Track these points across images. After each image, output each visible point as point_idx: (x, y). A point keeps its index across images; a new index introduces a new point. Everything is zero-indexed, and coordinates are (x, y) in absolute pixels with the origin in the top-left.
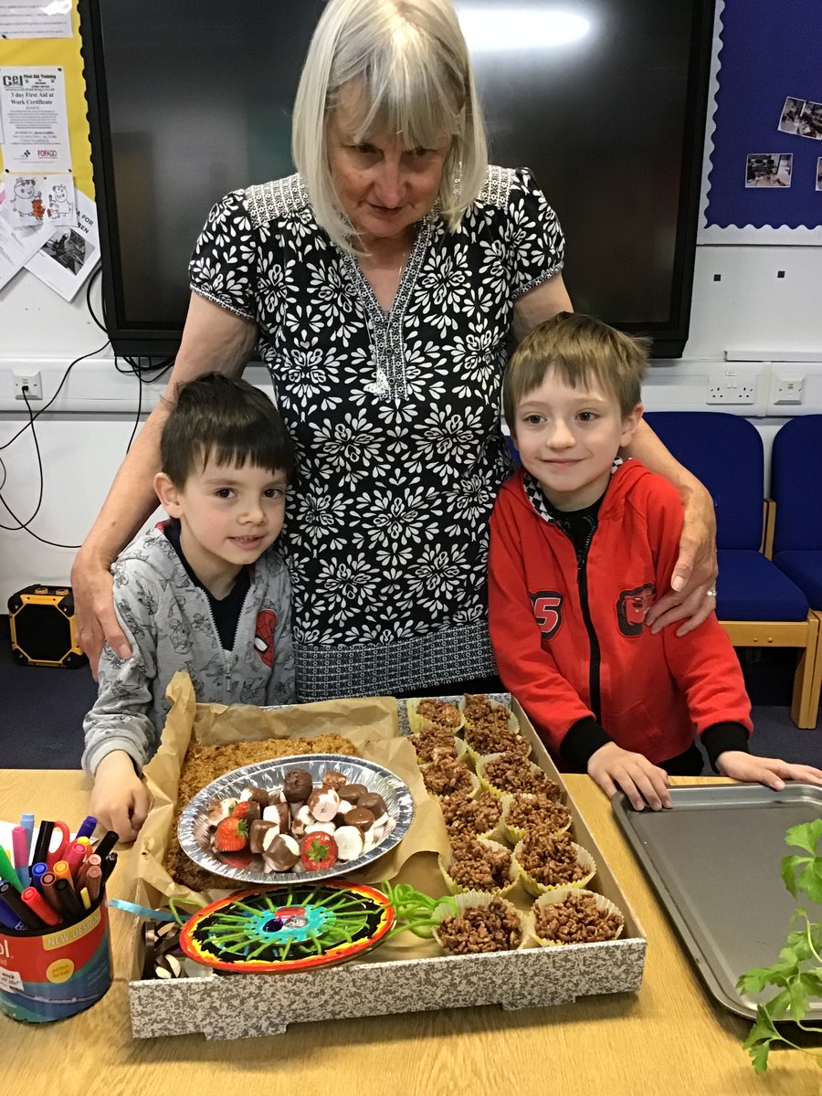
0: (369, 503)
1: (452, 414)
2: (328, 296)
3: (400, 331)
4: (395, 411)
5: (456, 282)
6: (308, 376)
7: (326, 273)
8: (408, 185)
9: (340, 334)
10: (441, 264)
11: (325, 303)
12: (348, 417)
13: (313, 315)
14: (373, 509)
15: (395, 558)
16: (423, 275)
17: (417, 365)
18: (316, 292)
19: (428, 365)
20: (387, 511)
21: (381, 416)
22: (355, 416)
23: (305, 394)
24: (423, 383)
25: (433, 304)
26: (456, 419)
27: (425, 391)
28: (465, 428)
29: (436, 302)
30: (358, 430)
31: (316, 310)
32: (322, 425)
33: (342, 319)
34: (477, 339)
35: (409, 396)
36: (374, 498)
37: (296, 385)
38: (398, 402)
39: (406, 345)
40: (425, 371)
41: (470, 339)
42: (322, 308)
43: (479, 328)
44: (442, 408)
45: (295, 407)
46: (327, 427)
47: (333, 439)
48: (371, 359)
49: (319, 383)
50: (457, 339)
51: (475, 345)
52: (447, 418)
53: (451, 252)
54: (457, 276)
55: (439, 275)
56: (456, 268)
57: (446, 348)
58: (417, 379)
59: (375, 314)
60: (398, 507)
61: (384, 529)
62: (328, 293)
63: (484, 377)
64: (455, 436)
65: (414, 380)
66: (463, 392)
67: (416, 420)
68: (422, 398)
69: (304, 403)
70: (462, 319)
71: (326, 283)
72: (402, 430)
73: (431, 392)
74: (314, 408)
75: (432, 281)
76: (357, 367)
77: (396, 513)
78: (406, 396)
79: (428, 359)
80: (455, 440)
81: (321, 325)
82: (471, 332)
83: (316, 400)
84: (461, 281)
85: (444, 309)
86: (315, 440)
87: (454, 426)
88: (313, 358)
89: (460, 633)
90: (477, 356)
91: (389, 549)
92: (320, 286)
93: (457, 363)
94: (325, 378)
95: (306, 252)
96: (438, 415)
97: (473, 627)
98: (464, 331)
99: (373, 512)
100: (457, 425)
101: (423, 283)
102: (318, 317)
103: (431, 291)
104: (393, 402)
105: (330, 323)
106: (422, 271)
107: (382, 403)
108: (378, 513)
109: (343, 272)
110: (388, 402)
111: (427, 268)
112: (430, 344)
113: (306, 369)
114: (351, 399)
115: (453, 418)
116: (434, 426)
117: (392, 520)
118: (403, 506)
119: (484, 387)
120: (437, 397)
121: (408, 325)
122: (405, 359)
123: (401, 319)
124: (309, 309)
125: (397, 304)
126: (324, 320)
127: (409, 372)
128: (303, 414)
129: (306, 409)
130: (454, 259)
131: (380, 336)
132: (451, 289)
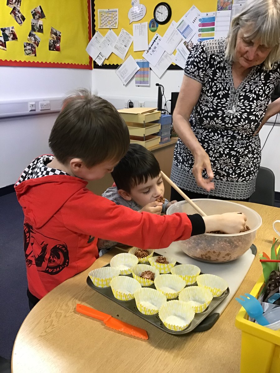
0: (212, 136)
1: (247, 123)
2: (220, 81)
3: (238, 96)
4: (230, 119)
5: (259, 84)
6: (207, 104)
7: (221, 74)
8: (257, 55)
9: (220, 93)
10: (256, 78)
11: (218, 83)
12: (215, 119)
13: (214, 86)
14: (213, 138)
15: (214, 154)
16: (250, 80)
17: (240, 107)
18: (217, 79)
19: (244, 107)
20: (217, 140)
21: (225, 120)
22: (218, 119)
23: (205, 109)
24: (241, 113)
25: (250, 89)
26: (248, 125)
27: (241, 115)
28: (250, 128)
29: (251, 89)
30: (217, 123)
31: (215, 84)
32: (207, 119)
33: (222, 89)
34: (261, 102)
35: (236, 116)
36: (214, 135)
37: (203, 105)
38: (232, 117)
39: (239, 100)
40: (242, 109)
41: (259, 102)
42: (217, 84)
43: (262, 99)
44: (245, 121)
45: (201, 112)
46: (208, 121)
47: (209, 124)
48: (227, 102)
49: (210, 107)
50: (255, 101)
51: (260, 104)
52: (245, 124)
53: (260, 75)
54: (260, 82)
55: (255, 81)
56: (260, 80)
57: (251, 103)
58: (239, 111)
59: (232, 89)
60: (220, 140)
61: (214, 145)
62: (220, 80)
63: (260, 114)
64: (246, 130)
65: (238, 111)
66: (253, 117)
67: (235, 123)
68: (239, 117)
69: (204, 112)
70: (258, 95)
71: (221, 77)
72: (230, 125)
73: (243, 116)
74: (206, 114)
75: (252, 82)
76: (222, 104)
77: (219, 142)
78: (235, 115)
79: (244, 106)
80: (245, 131)
81: (215, 89)
82: (260, 100)
83: (207, 112)
84: (261, 84)
85: (253, 92)
86: (204, 123)
87: (246, 127)
88: (210, 99)
89: (228, 184)
90: (260, 107)
91: (213, 151)
92: (218, 77)
93: (253, 109)
94: (212, 106)
95: (217, 66)
96: (243, 123)
97: (233, 183)
98: (257, 99)
99: (213, 139)
100: (248, 127)
101: (249, 82)
102: (215, 87)
103: (251, 85)
104: (230, 117)
105: (218, 89)
106: (250, 79)
107: (227, 116)
108: (214, 140)
109: (226, 74)
110: (229, 116)
111: (252, 78)
112: (246, 101)
113: (207, 102)
114: (218, 114)
115: (247, 125)
116: (241, 126)
117: (217, 143)
118: (222, 141)
119: (259, 117)
120: (244, 118)
121: (241, 94)
122: (237, 104)
123: (239, 92)
124: (213, 84)
125: (239, 87)
126: (217, 88)
127: (237, 109)
128: (202, 115)
129: (204, 114)
130: (260, 77)
131: (232, 96)
132: (257, 86)
